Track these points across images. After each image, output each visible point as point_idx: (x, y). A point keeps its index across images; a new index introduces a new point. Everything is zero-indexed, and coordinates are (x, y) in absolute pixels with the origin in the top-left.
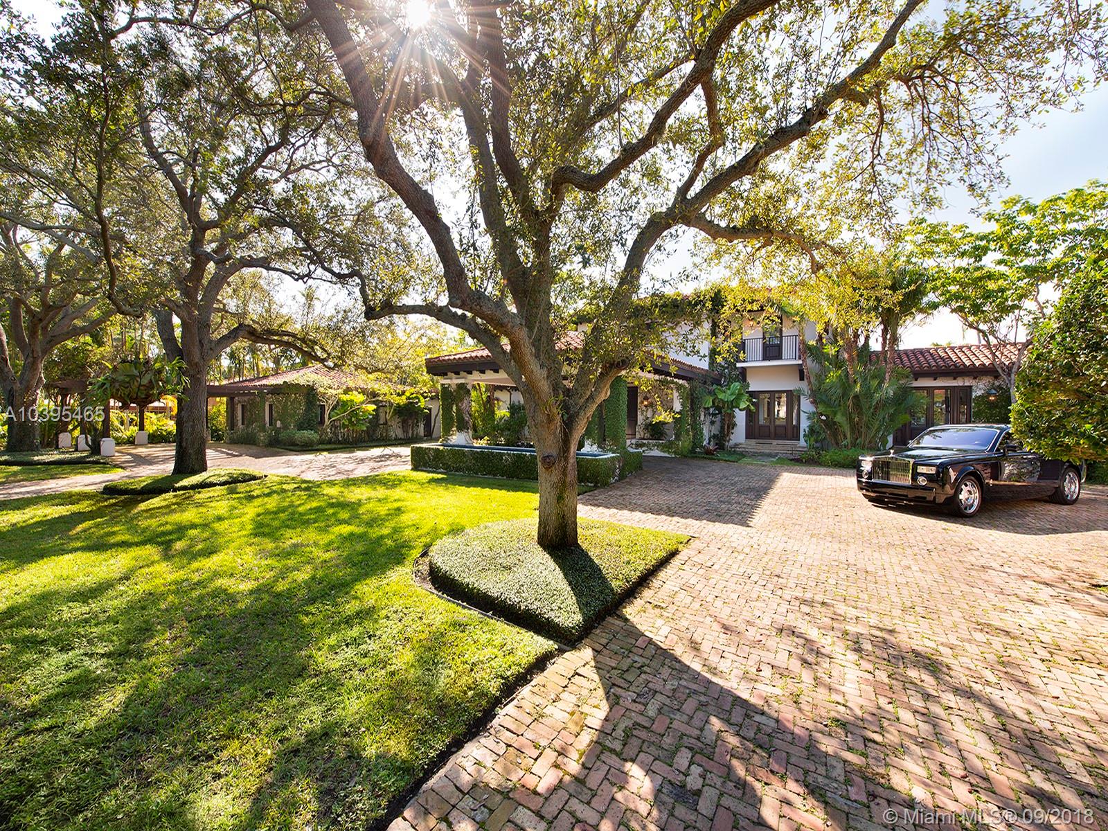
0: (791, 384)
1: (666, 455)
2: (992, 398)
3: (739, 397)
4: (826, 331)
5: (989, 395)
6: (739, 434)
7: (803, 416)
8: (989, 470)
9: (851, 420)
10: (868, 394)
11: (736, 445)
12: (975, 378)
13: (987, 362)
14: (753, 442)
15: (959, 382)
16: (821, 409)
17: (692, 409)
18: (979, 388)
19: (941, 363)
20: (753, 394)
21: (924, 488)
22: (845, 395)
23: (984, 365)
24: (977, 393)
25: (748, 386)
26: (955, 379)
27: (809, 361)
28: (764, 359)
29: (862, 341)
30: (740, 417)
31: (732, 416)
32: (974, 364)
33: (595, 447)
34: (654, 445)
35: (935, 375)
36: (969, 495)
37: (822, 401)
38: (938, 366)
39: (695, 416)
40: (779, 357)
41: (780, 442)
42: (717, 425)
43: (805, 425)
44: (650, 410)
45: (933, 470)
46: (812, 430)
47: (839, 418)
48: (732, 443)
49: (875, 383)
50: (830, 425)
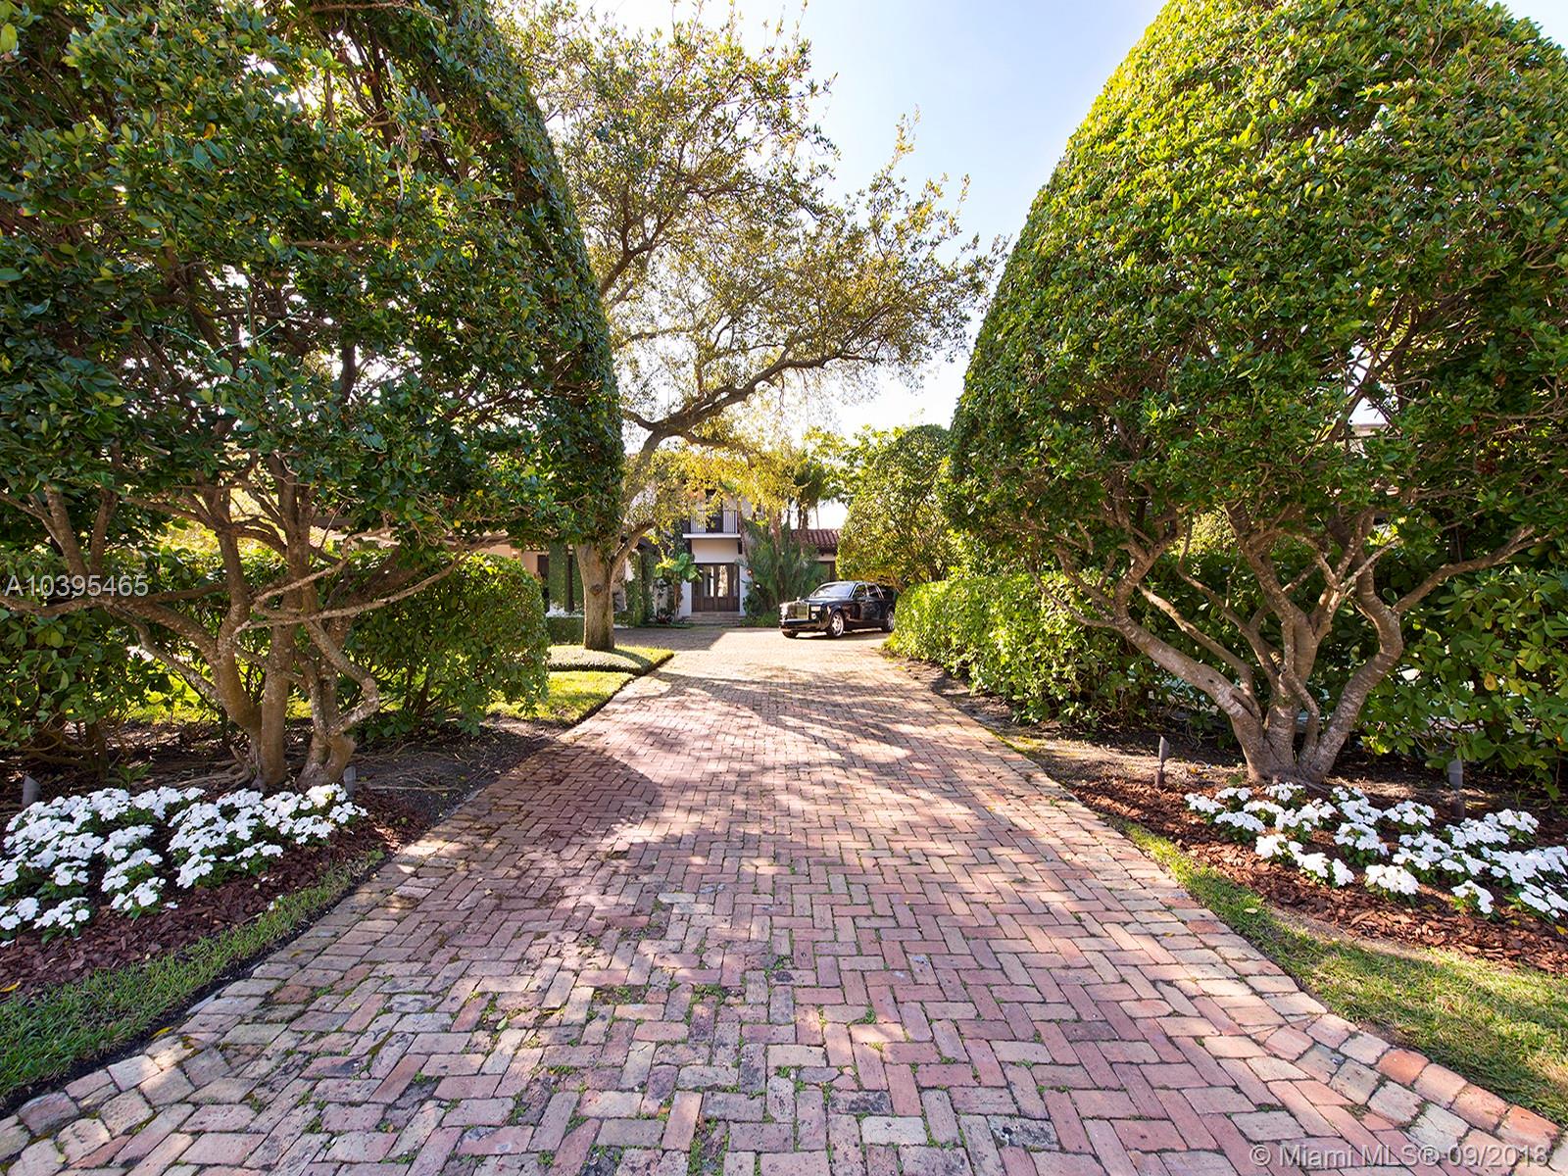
0: (731, 557)
3: (687, 567)
4: (758, 510)
6: (686, 607)
7: (742, 586)
9: (778, 588)
10: (790, 565)
11: (684, 618)
14: (699, 614)
16: (756, 578)
17: (644, 578)
20: (699, 565)
21: (815, 621)
22: (773, 565)
25: (694, 557)
27: (746, 535)
28: (708, 531)
29: (784, 521)
30: (687, 589)
31: (678, 587)
33: (562, 610)
36: (838, 625)
37: (757, 572)
39: (645, 586)
40: (720, 530)
41: (723, 613)
42: (665, 598)
43: (744, 594)
45: (818, 609)
46: (749, 600)
47: (769, 586)
48: (680, 617)
49: (794, 556)
50: (763, 592)
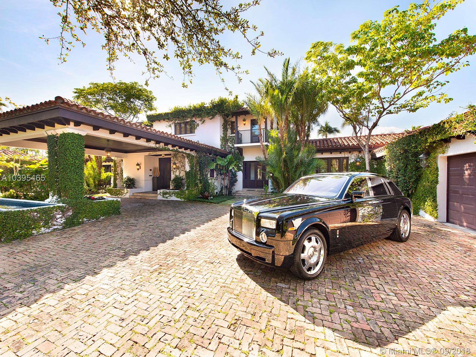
1: (179, 199)
2: (358, 164)
3: (230, 163)
5: (357, 161)
6: (239, 186)
8: (349, 214)
12: (350, 153)
13: (355, 144)
14: (246, 190)
15: (342, 155)
18: (352, 157)
19: (334, 144)
20: (246, 163)
23: (353, 145)
24: (351, 161)
25: (243, 158)
26: (340, 153)
28: (252, 142)
30: (240, 175)
32: (349, 144)
33: (55, 198)
34: (172, 194)
35: (331, 151)
38: (332, 146)
40: (259, 142)
41: (259, 189)
44: (178, 171)
